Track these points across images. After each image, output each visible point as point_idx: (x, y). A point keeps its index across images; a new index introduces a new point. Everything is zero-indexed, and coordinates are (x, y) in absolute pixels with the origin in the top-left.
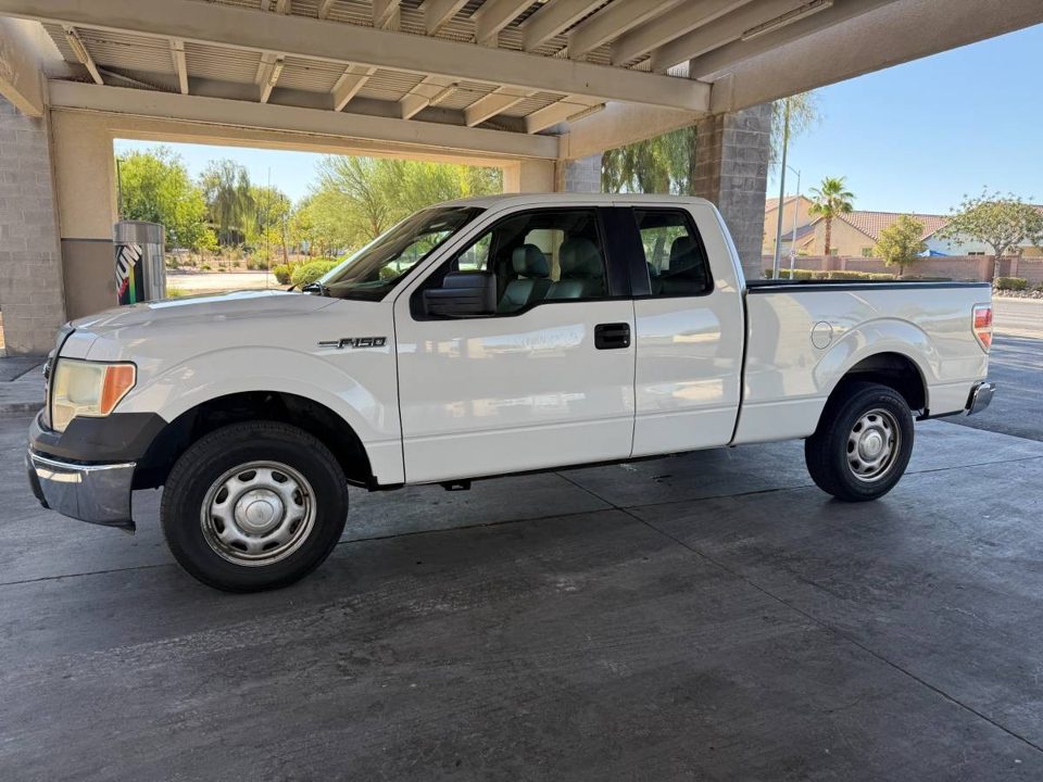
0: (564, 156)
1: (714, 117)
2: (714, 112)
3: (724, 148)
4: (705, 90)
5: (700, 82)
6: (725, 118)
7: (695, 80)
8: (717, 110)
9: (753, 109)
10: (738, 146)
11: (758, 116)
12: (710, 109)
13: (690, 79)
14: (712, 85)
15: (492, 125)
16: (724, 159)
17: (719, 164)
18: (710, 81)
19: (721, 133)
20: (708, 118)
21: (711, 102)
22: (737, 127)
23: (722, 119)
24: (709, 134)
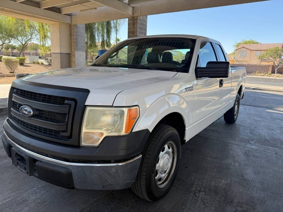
0: (74, 23)
1: (134, 17)
2: (134, 16)
3: (138, 27)
4: (131, 9)
5: (131, 6)
6: (138, 18)
7: (130, 5)
8: (135, 15)
9: (144, 16)
10: (141, 27)
11: (145, 18)
12: (133, 14)
13: (128, 4)
14: (133, 7)
15: (49, 9)
16: (138, 30)
17: (136, 31)
18: (133, 6)
19: (137, 22)
20: (132, 17)
21: (133, 12)
22: (140, 21)
23: (137, 18)
24: (132, 22)
